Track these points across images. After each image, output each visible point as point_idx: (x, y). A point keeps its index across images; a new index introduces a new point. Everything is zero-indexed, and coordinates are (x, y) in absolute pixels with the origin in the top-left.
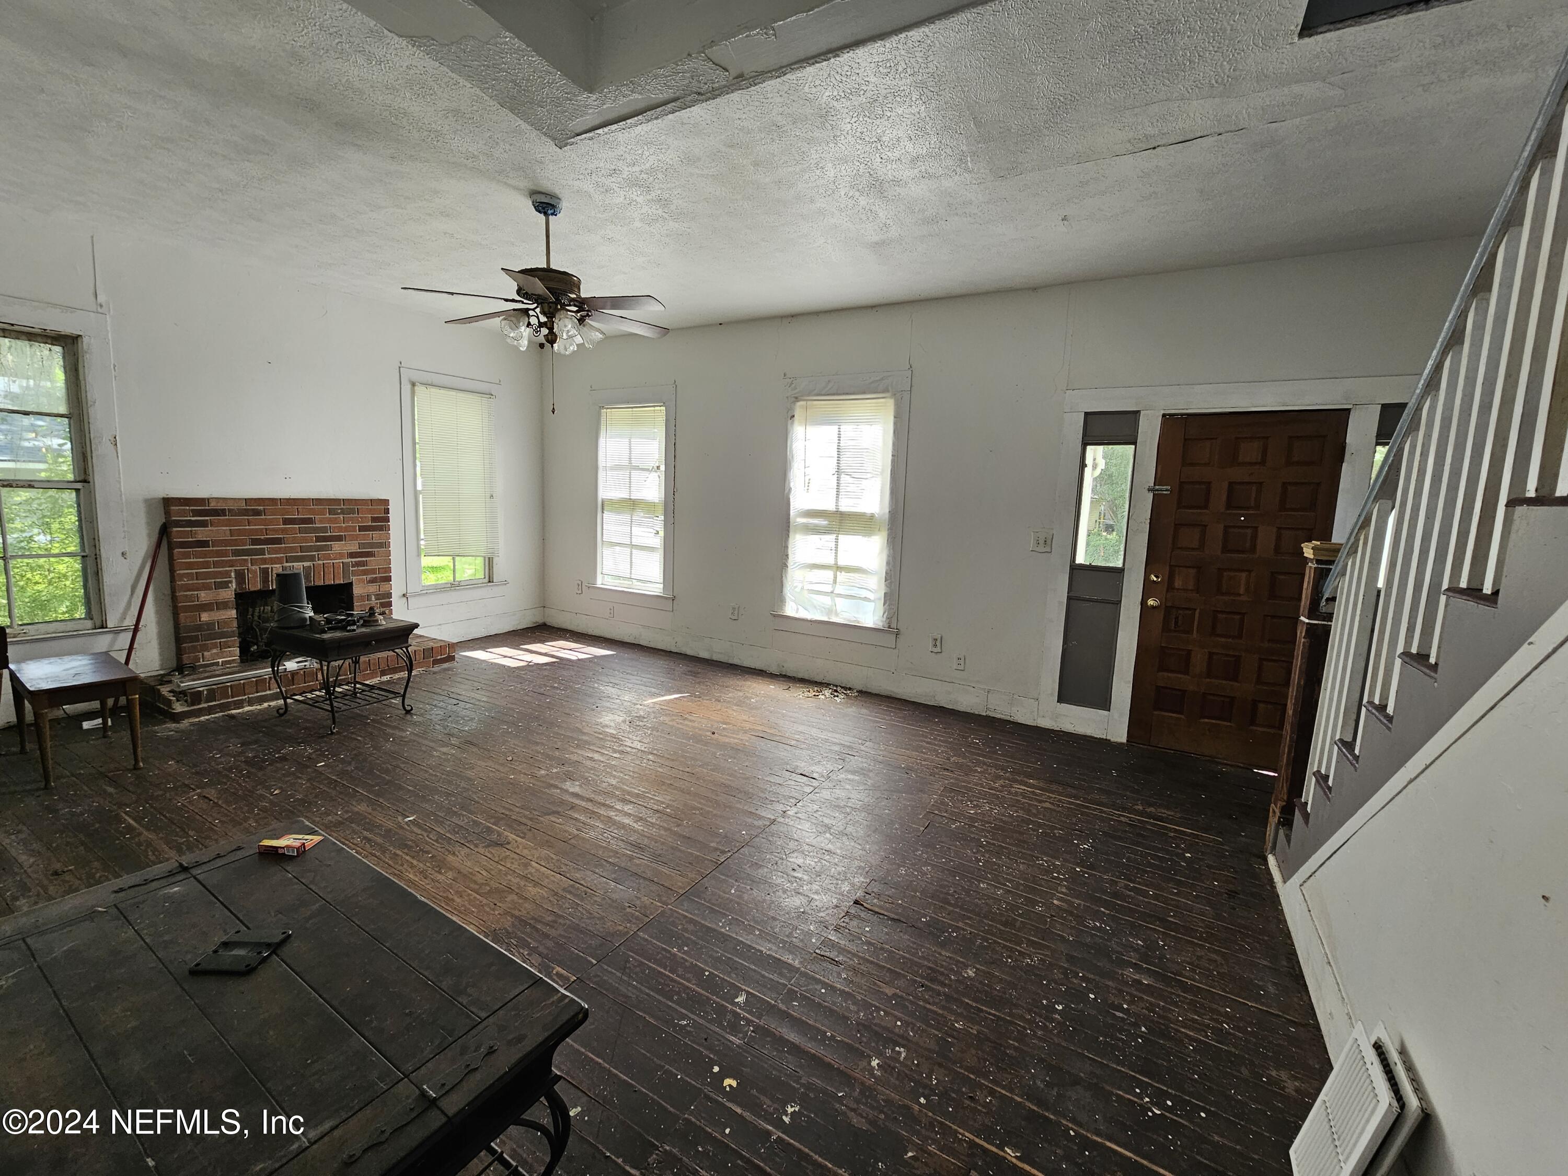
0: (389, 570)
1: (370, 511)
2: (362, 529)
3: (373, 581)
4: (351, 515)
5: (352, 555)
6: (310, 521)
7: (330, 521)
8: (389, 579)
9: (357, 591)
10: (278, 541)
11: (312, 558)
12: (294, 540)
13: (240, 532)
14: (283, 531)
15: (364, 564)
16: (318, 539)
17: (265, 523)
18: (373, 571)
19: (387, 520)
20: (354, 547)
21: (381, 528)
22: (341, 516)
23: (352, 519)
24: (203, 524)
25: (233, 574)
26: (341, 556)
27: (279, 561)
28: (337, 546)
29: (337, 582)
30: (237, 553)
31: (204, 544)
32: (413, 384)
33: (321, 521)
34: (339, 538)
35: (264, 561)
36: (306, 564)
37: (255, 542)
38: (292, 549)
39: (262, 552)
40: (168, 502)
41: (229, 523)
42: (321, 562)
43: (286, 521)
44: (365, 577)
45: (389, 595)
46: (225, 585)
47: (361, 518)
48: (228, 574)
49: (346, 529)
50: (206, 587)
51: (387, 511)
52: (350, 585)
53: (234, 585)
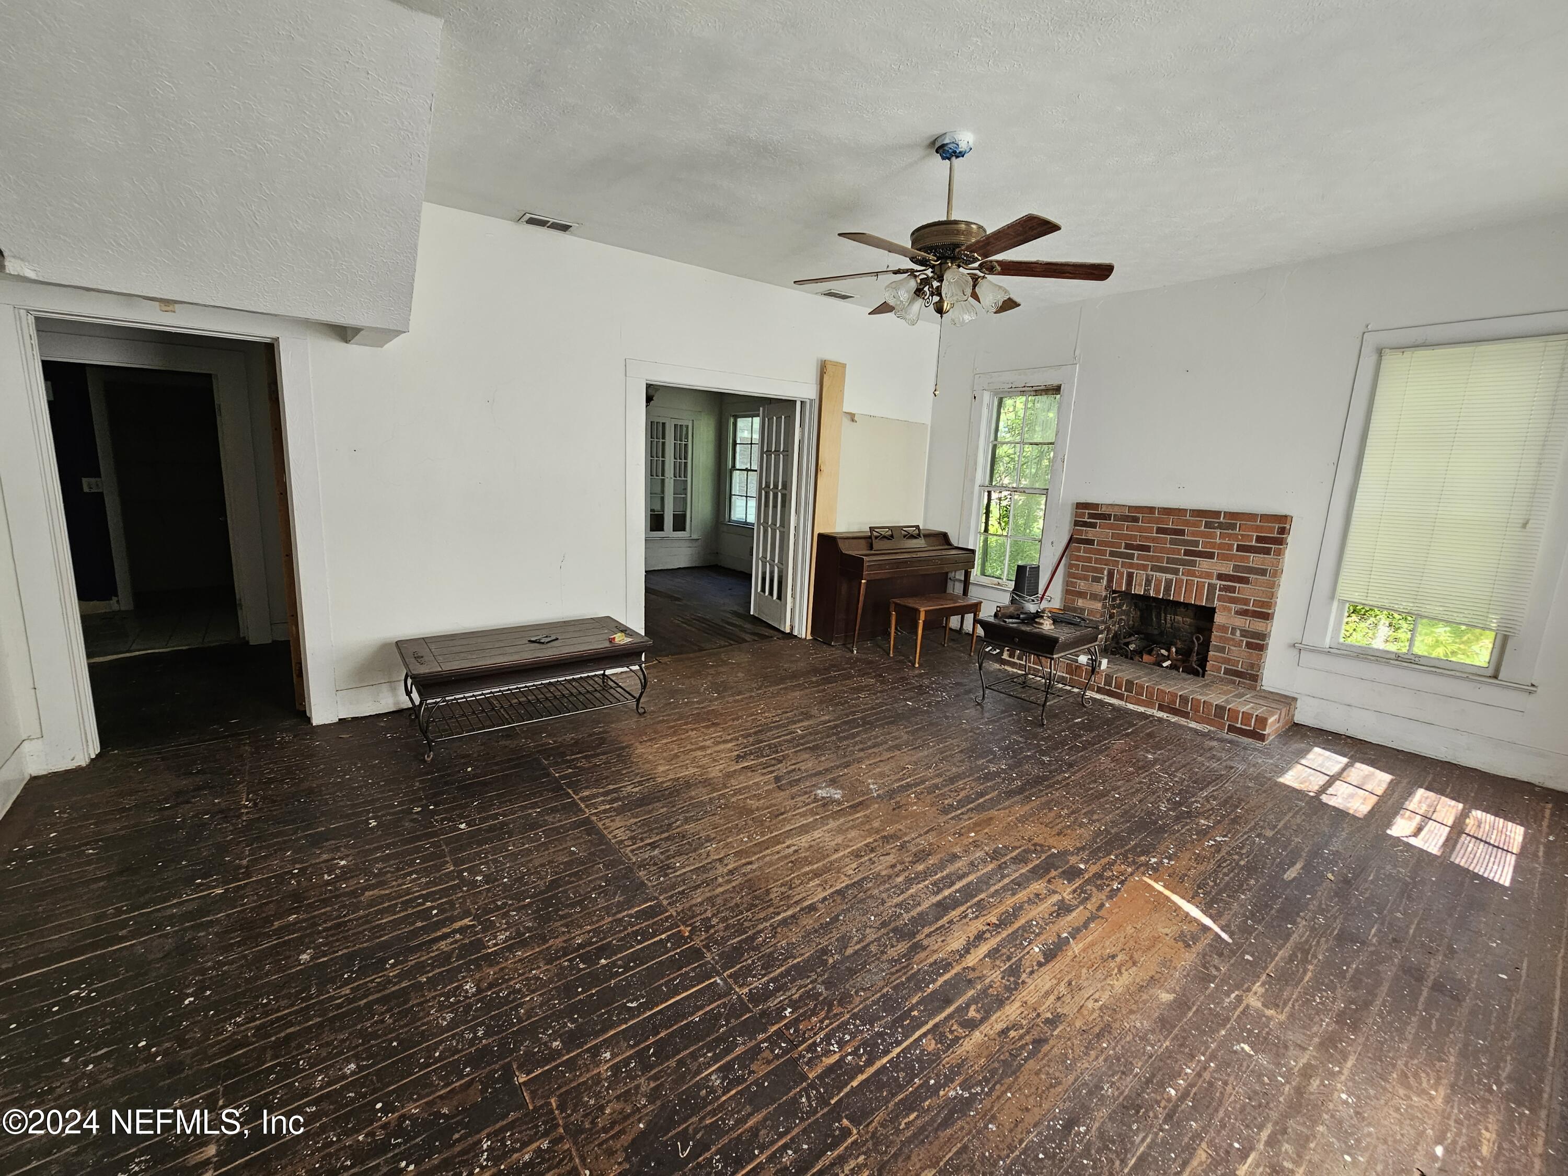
0: (1269, 605)
1: (1258, 529)
2: (1240, 548)
3: (1244, 613)
4: (1230, 531)
5: (1220, 577)
6: (1182, 532)
7: (1203, 535)
8: (1267, 617)
9: (1219, 618)
10: (1147, 549)
11: (1176, 572)
12: (1162, 550)
13: (1120, 536)
14: (1154, 540)
15: (1232, 589)
16: (1187, 553)
17: (1140, 530)
18: (1246, 602)
19: (1280, 542)
20: (1227, 568)
21: (1267, 551)
22: (1218, 532)
23: (1229, 536)
24: (1093, 526)
25: (1106, 572)
26: (1208, 575)
27: (1144, 568)
28: (1204, 565)
29: (1198, 603)
30: (1112, 554)
31: (1091, 542)
32: (1380, 352)
33: (1194, 534)
34: (1210, 556)
35: (1131, 566)
36: (1169, 576)
37: (1128, 546)
38: (1159, 559)
39: (1131, 557)
40: (1080, 506)
41: (1111, 527)
42: (1185, 578)
43: (1160, 531)
44: (1233, 606)
45: (1263, 636)
46: (1097, 580)
47: (1242, 535)
48: (1101, 571)
49: (1221, 546)
50: (1085, 578)
51: (1283, 531)
52: (1212, 611)
53: (1105, 582)
